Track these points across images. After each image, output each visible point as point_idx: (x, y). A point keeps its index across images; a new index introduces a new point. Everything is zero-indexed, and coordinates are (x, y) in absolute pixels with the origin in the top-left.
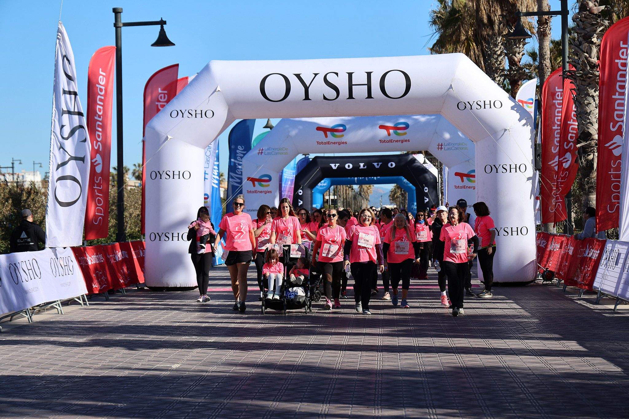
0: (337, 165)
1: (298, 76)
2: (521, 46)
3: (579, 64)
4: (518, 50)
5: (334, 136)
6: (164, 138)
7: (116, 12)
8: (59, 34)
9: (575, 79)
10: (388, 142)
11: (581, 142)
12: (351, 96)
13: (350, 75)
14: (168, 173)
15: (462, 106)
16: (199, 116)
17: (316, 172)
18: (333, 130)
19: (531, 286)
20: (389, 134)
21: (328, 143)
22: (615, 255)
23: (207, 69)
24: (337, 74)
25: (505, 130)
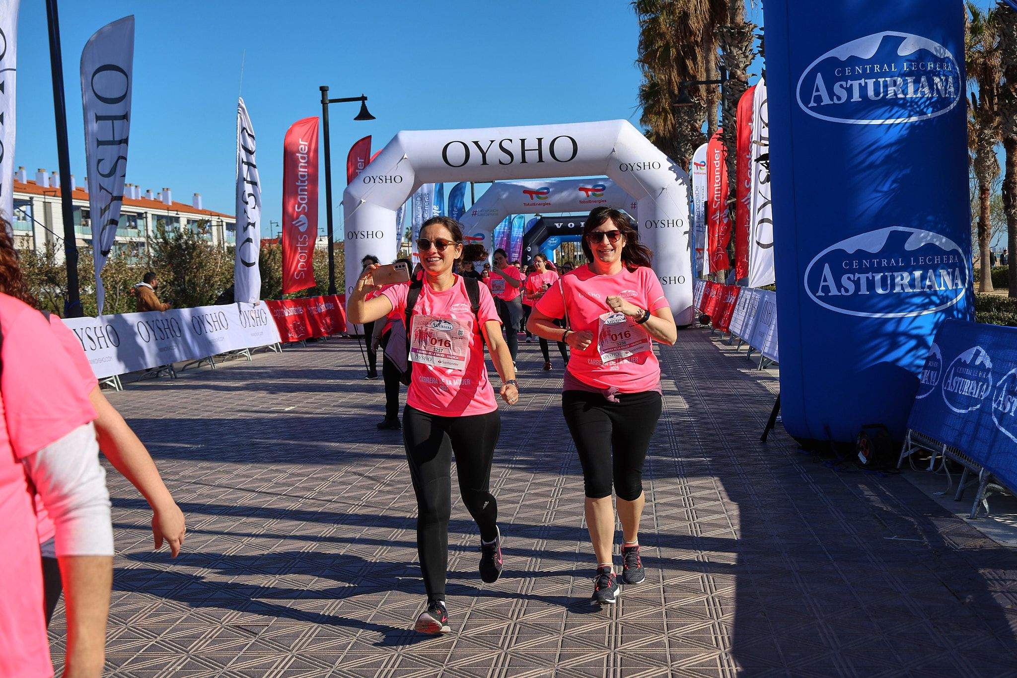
0: (561, 224)
1: (476, 143)
2: (702, 113)
3: (728, 127)
4: (699, 117)
5: (539, 198)
6: (359, 202)
7: (324, 90)
8: (240, 109)
9: (725, 141)
10: (587, 202)
11: (731, 199)
12: (524, 160)
13: (523, 141)
14: (363, 233)
15: (624, 168)
16: (388, 181)
17: (542, 231)
18: (538, 193)
19: (690, 329)
20: (588, 196)
21: (534, 204)
22: (743, 300)
23: (395, 139)
24: (511, 140)
25: (663, 189)
